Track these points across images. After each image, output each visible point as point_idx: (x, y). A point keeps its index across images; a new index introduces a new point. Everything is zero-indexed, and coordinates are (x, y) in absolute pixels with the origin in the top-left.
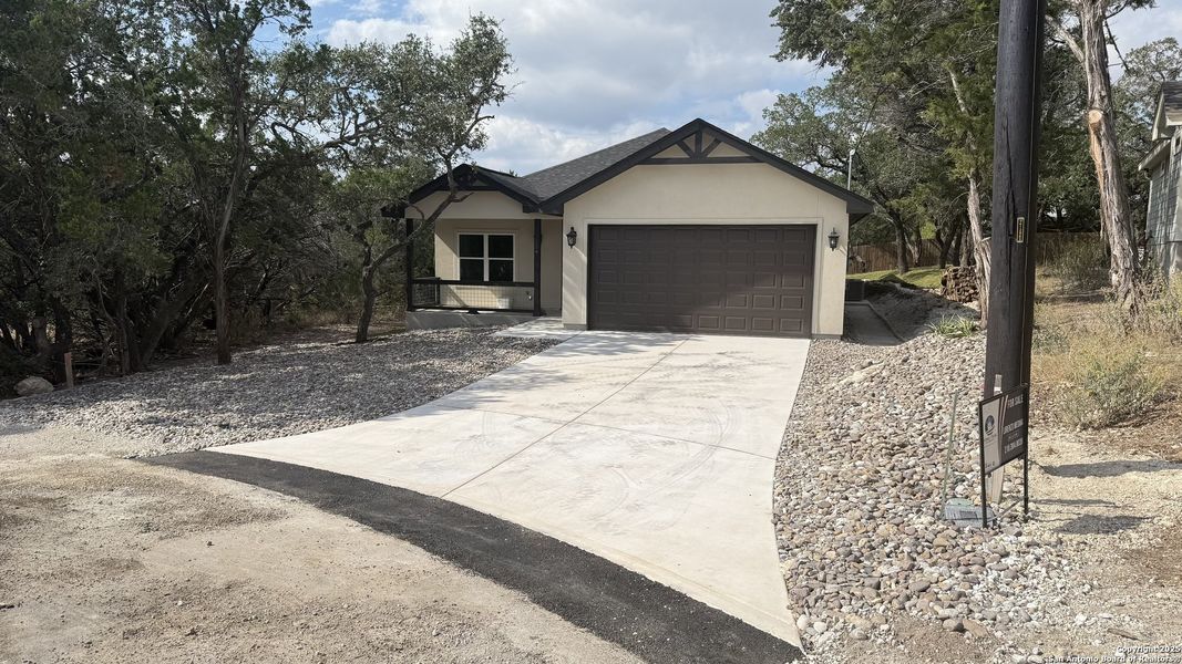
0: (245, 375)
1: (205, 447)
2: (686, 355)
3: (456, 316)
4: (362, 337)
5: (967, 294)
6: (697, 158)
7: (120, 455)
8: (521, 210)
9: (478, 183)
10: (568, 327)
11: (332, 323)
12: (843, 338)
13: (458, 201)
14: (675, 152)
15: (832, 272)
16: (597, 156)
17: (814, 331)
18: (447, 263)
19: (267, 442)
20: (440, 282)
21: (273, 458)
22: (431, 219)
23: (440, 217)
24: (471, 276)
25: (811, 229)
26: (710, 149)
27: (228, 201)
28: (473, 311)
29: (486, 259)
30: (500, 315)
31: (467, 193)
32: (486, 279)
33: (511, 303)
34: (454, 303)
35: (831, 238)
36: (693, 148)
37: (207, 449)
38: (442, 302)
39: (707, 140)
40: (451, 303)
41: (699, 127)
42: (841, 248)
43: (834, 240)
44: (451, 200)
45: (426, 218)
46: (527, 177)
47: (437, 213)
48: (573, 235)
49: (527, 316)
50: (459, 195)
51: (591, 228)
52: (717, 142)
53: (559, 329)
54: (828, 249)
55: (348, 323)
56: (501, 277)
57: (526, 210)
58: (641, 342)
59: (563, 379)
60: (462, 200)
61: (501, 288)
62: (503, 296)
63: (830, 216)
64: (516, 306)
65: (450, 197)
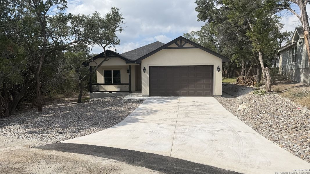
0: (51, 115)
1: (59, 141)
2: (184, 102)
3: (105, 94)
4: (79, 101)
5: (247, 83)
6: (181, 47)
7: (29, 146)
8: (125, 63)
9: (112, 55)
10: (143, 96)
11: (62, 98)
12: (222, 96)
13: (107, 60)
14: (174, 45)
15: (218, 78)
16: (141, 49)
17: (214, 94)
18: (100, 78)
19: (80, 138)
20: (98, 84)
21: (90, 144)
22: (99, 66)
23: (102, 65)
24: (108, 82)
25: (212, 66)
26: (184, 45)
27: (41, 60)
28: (111, 92)
29: (112, 77)
30: (119, 93)
31: (109, 58)
32: (113, 83)
33: (121, 89)
34: (103, 90)
35: (218, 69)
36: (179, 44)
37: (61, 142)
38: (99, 90)
39: (183, 43)
40: (102, 90)
41: (180, 39)
42: (220, 71)
43: (219, 69)
44: (105, 60)
45: (98, 65)
46: (122, 54)
47: (101, 64)
48: (144, 69)
49: (128, 93)
50: (108, 59)
51: (150, 67)
52: (186, 43)
53: (141, 96)
54: (217, 72)
55: (67, 97)
56: (117, 82)
57: (127, 63)
58: (168, 99)
59: (156, 111)
60: (108, 60)
61: (117, 85)
62: (118, 88)
63: (217, 63)
64: (122, 91)
65: (105, 59)
